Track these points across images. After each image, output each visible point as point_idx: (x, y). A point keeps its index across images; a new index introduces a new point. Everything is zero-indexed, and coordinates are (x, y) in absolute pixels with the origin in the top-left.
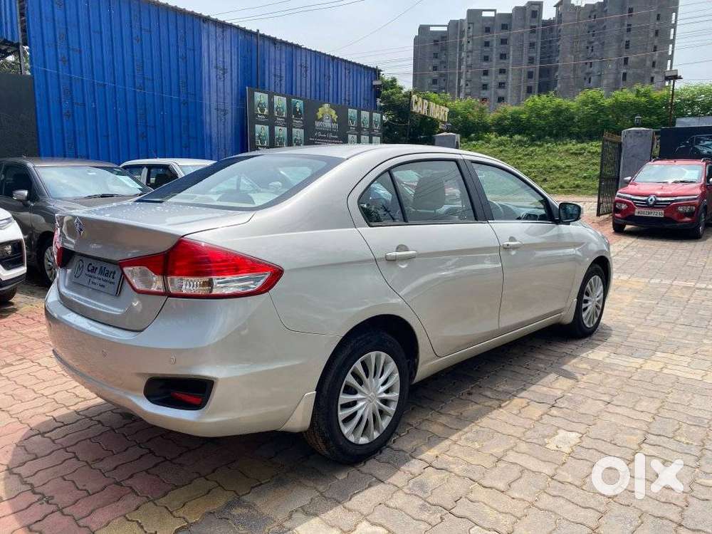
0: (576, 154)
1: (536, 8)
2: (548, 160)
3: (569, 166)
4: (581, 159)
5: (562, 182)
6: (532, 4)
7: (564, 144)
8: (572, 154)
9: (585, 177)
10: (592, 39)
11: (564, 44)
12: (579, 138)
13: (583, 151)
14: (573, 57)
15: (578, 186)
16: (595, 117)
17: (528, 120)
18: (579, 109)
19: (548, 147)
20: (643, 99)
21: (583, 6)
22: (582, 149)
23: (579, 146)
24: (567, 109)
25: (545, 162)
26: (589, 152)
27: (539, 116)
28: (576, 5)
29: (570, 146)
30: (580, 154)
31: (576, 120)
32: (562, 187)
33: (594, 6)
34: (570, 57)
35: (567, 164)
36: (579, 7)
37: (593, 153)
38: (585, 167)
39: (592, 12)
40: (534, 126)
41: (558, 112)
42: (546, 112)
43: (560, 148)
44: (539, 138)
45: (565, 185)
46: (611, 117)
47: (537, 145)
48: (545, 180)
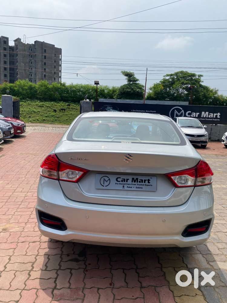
0: (40, 106)
1: (6, 40)
2: (29, 108)
3: (39, 112)
4: (43, 109)
5: (38, 118)
6: (3, 38)
7: (34, 102)
8: (39, 106)
9: (46, 116)
10: (31, 59)
11: (19, 58)
12: (41, 100)
13: (43, 105)
14: (24, 64)
15: (44, 120)
16: (46, 92)
17: (18, 91)
18: (39, 88)
19: (28, 103)
20: (63, 87)
21: (26, 44)
22: (43, 104)
23: (41, 103)
24: (34, 87)
25: (28, 109)
26: (46, 106)
27: (23, 89)
28: (23, 43)
29: (37, 103)
30: (43, 107)
31: (38, 92)
32: (38, 120)
33: (30, 45)
34: (23, 64)
35: (38, 110)
36: (25, 44)
37: (48, 107)
38: (45, 112)
39: (30, 47)
40: (20, 93)
41: (31, 88)
42: (26, 88)
43: (34, 103)
44: (23, 99)
45: (39, 119)
46: (52, 92)
47: (23, 102)
48: (30, 117)
